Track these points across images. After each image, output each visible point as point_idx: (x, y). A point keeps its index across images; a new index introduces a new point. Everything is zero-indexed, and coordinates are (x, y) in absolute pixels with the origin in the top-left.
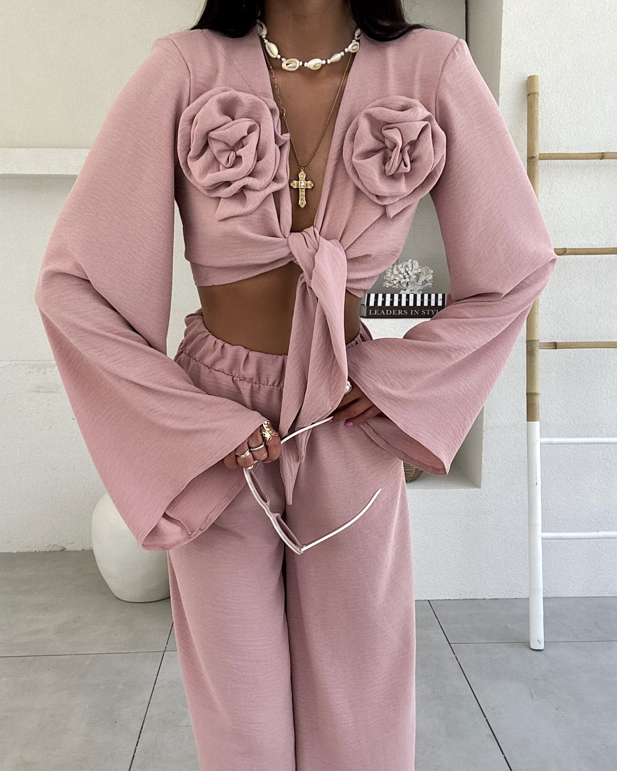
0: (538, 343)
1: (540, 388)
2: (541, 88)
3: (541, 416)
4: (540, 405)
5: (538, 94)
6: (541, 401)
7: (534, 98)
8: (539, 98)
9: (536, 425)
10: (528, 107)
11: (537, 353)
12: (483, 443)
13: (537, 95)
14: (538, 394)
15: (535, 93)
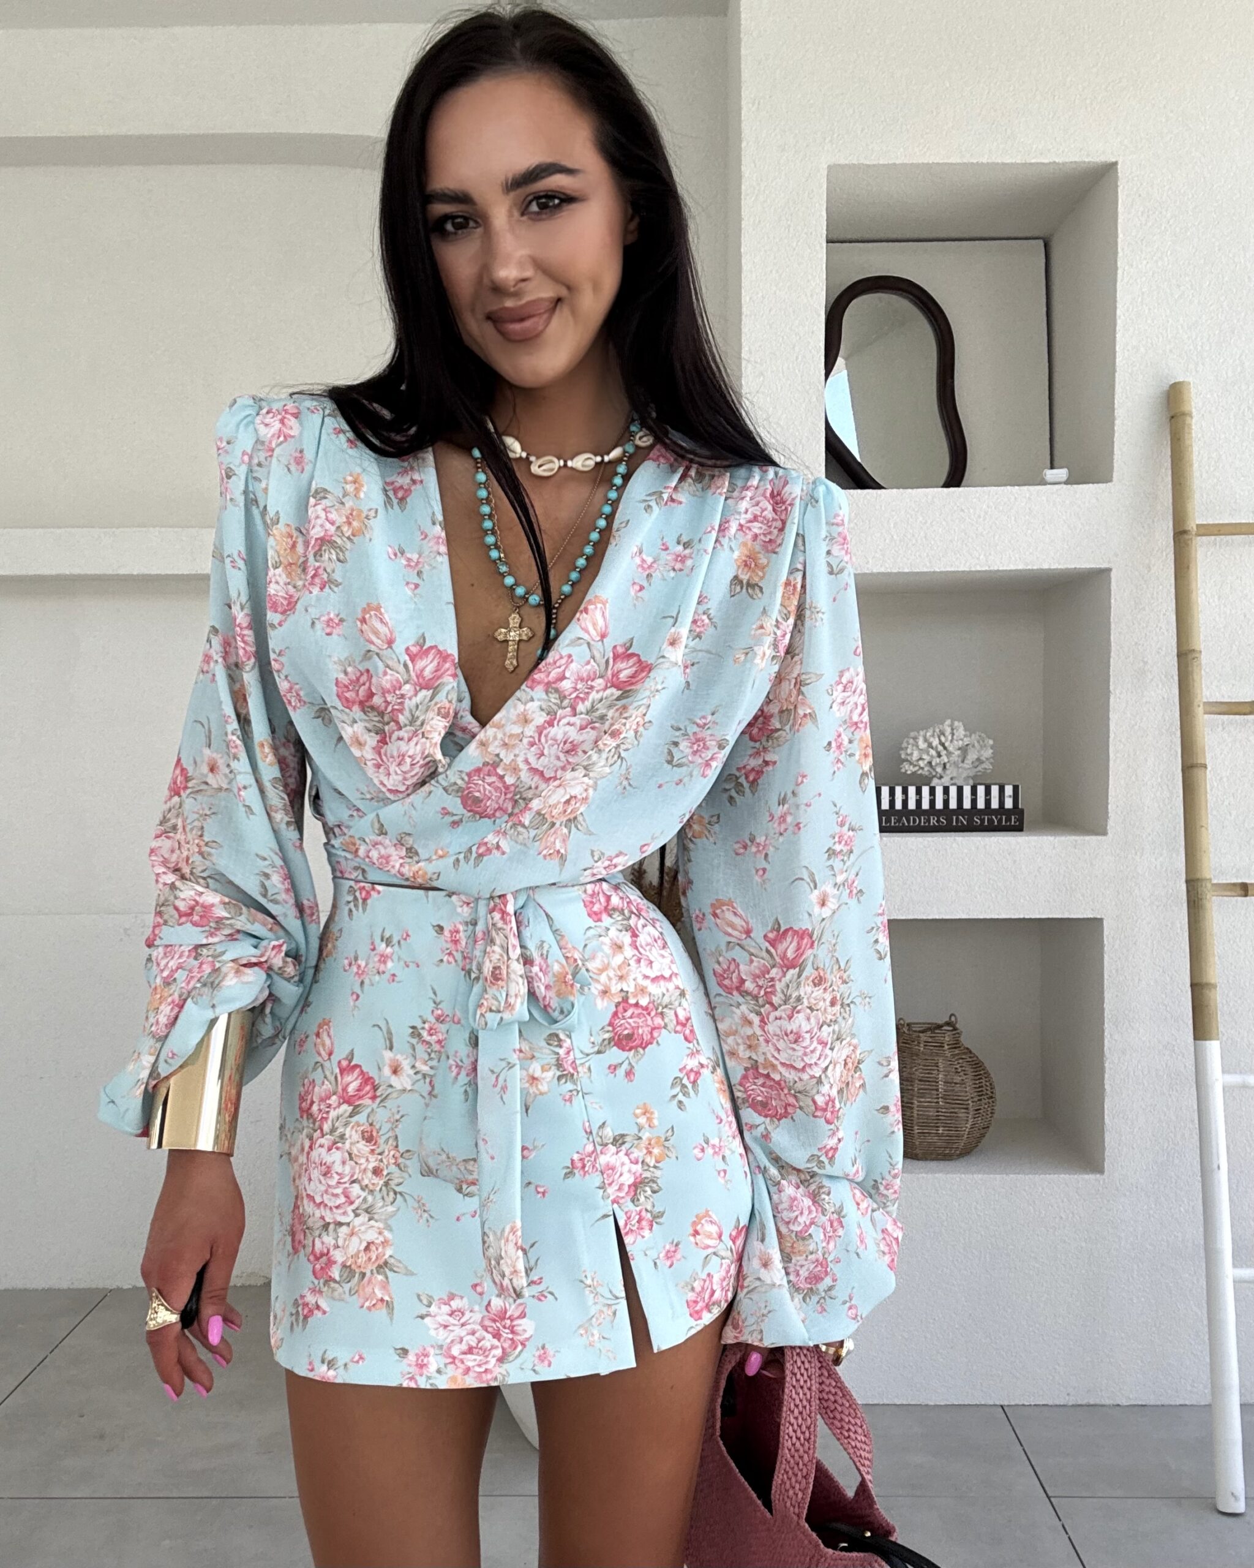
0: (1209, 885)
1: (1216, 972)
2: (1196, 403)
3: (1221, 1029)
4: (1219, 1006)
5: (1190, 415)
6: (1221, 1000)
7: (1184, 421)
8: (1194, 421)
9: (1213, 1048)
10: (1172, 439)
11: (1208, 905)
12: (1106, 1082)
13: (1188, 418)
14: (1214, 986)
15: (1184, 414)
